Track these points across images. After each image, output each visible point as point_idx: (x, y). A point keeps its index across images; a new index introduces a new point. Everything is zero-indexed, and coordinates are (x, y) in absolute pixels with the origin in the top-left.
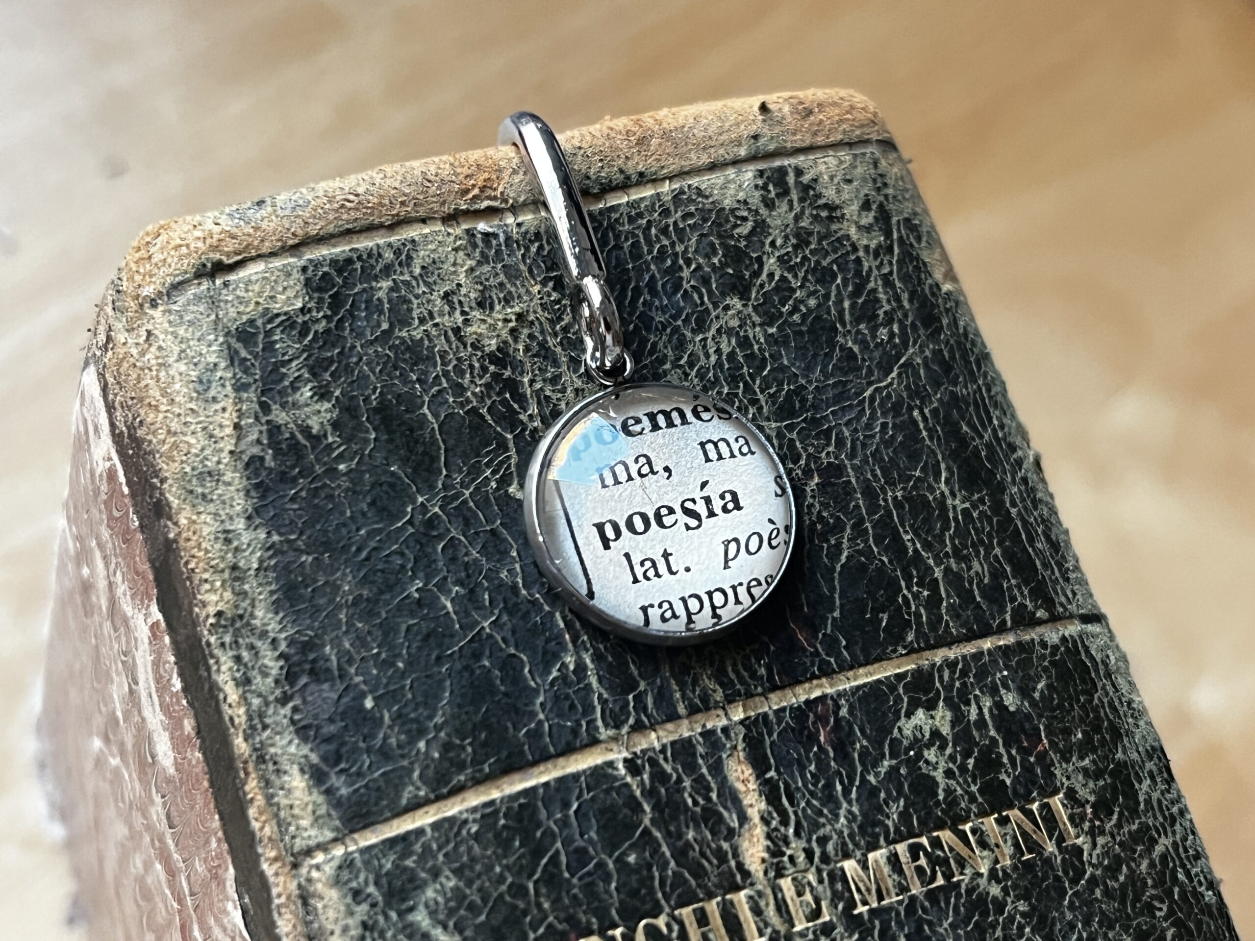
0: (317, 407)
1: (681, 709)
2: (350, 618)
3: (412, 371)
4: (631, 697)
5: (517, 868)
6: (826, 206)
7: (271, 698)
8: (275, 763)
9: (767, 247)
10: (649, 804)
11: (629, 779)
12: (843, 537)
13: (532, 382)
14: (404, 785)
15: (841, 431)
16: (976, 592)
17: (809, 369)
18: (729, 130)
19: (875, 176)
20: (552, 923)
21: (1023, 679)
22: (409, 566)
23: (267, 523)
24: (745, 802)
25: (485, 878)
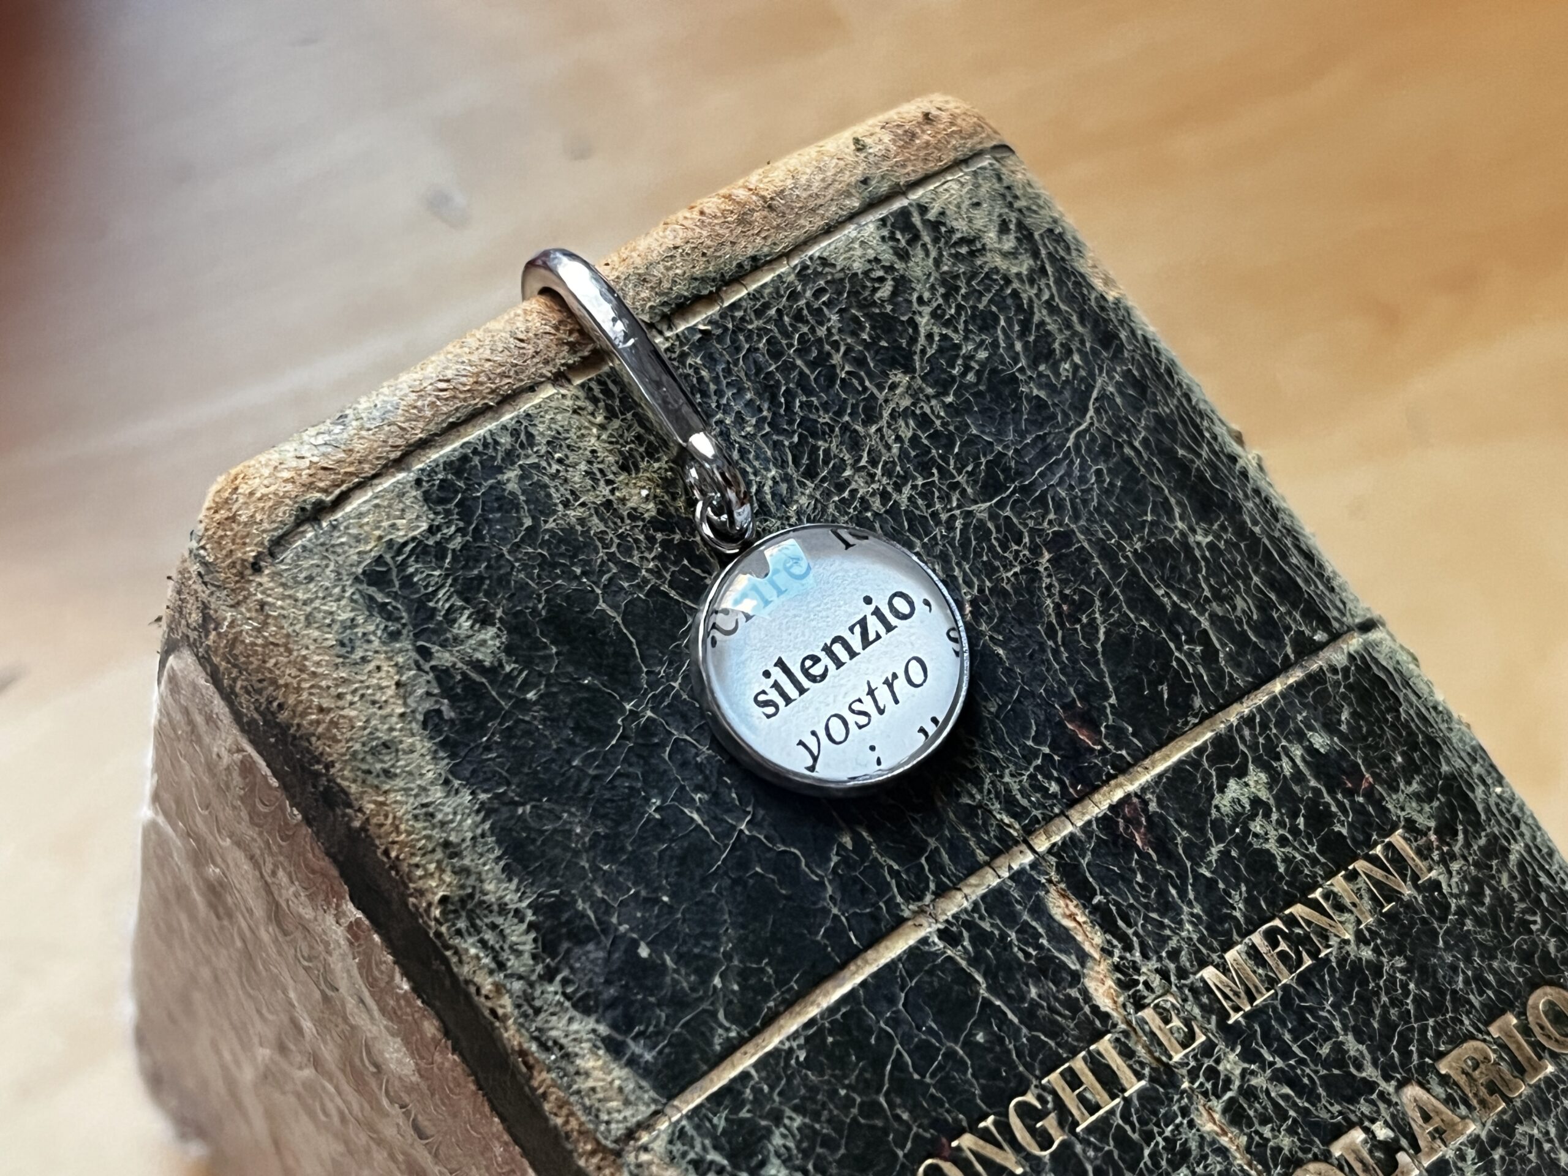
1: (981, 856)
2: (592, 861)
3: (573, 564)
4: (923, 861)
5: (861, 1086)
6: (963, 241)
7: (534, 977)
8: (561, 1047)
9: (915, 305)
10: (978, 971)
11: (949, 952)
12: (1094, 612)
14: (712, 1029)
15: (1056, 492)
16: (1250, 633)
17: (1000, 434)
18: (834, 181)
19: (1002, 191)
20: (917, 1135)
21: (1325, 714)
22: (639, 785)
23: (468, 782)
24: (1079, 938)
25: (831, 1106)
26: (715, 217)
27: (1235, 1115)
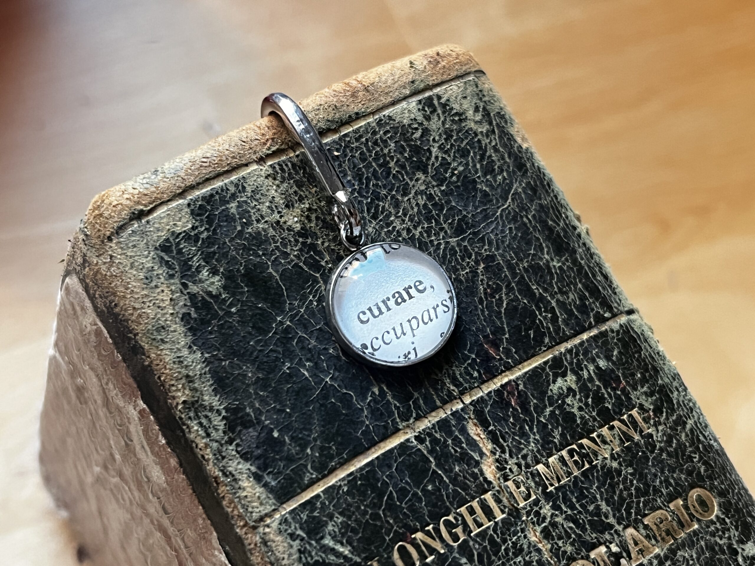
0: (212, 280)
1: (438, 403)
2: (255, 390)
3: (259, 250)
4: (411, 403)
5: (372, 505)
6: (457, 114)
7: (223, 442)
8: (233, 476)
9: (431, 142)
10: (432, 457)
11: (419, 447)
12: (502, 294)
13: (323, 243)
14: (304, 473)
15: (490, 236)
16: (574, 310)
17: (466, 206)
18: (398, 80)
19: (478, 92)
20: (396, 530)
21: (606, 351)
22: (281, 356)
23: (200, 348)
24: (481, 445)
25: (357, 514)
26: (341, 93)
27: (546, 534)
